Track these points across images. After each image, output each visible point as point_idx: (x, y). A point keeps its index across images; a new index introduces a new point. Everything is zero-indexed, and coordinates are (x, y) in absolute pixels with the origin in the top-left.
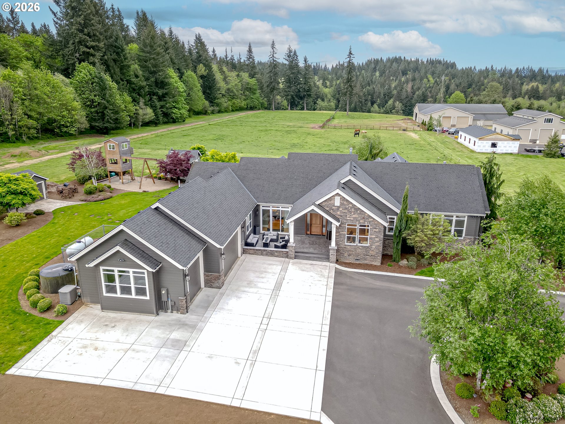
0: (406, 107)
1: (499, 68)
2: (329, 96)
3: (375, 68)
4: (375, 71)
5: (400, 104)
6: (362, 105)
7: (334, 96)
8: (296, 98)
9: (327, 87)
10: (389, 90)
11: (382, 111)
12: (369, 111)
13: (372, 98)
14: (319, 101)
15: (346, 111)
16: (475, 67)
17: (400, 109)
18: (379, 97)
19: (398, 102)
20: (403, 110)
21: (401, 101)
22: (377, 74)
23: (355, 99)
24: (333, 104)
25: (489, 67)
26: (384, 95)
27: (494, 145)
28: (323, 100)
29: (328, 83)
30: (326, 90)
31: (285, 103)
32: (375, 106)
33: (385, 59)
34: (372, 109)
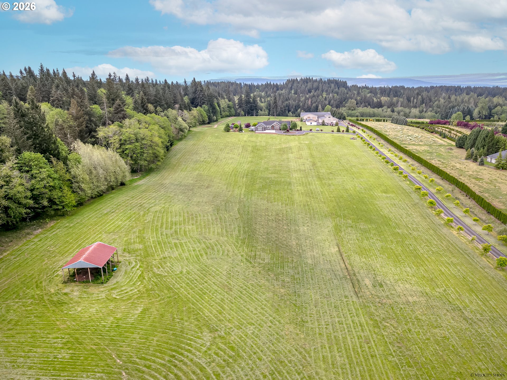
2: (264, 108)
3: (292, 87)
4: (292, 90)
6: (283, 112)
7: (267, 108)
8: (250, 111)
9: (262, 102)
11: (294, 115)
12: (287, 116)
13: (289, 108)
14: (260, 111)
15: (274, 116)
18: (292, 108)
22: (293, 92)
23: (279, 109)
24: (267, 112)
26: (295, 106)
27: (311, 123)
28: (261, 110)
29: (263, 100)
30: (262, 105)
31: (243, 113)
32: (290, 113)
33: (299, 79)
34: (289, 115)
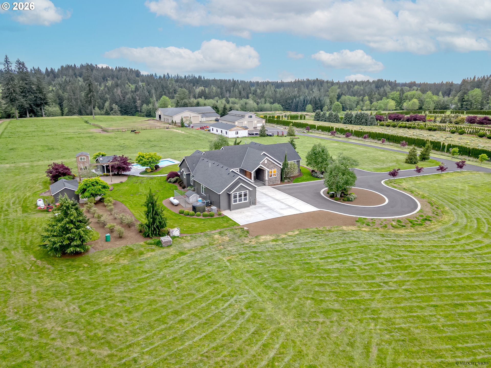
0: (121, 108)
1: (173, 76)
5: (117, 107)
6: (85, 108)
8: (34, 107)
10: (103, 95)
11: (103, 112)
16: (155, 74)
17: (117, 110)
19: (114, 105)
20: (120, 111)
21: (116, 103)
25: (166, 74)
27: (237, 133)
